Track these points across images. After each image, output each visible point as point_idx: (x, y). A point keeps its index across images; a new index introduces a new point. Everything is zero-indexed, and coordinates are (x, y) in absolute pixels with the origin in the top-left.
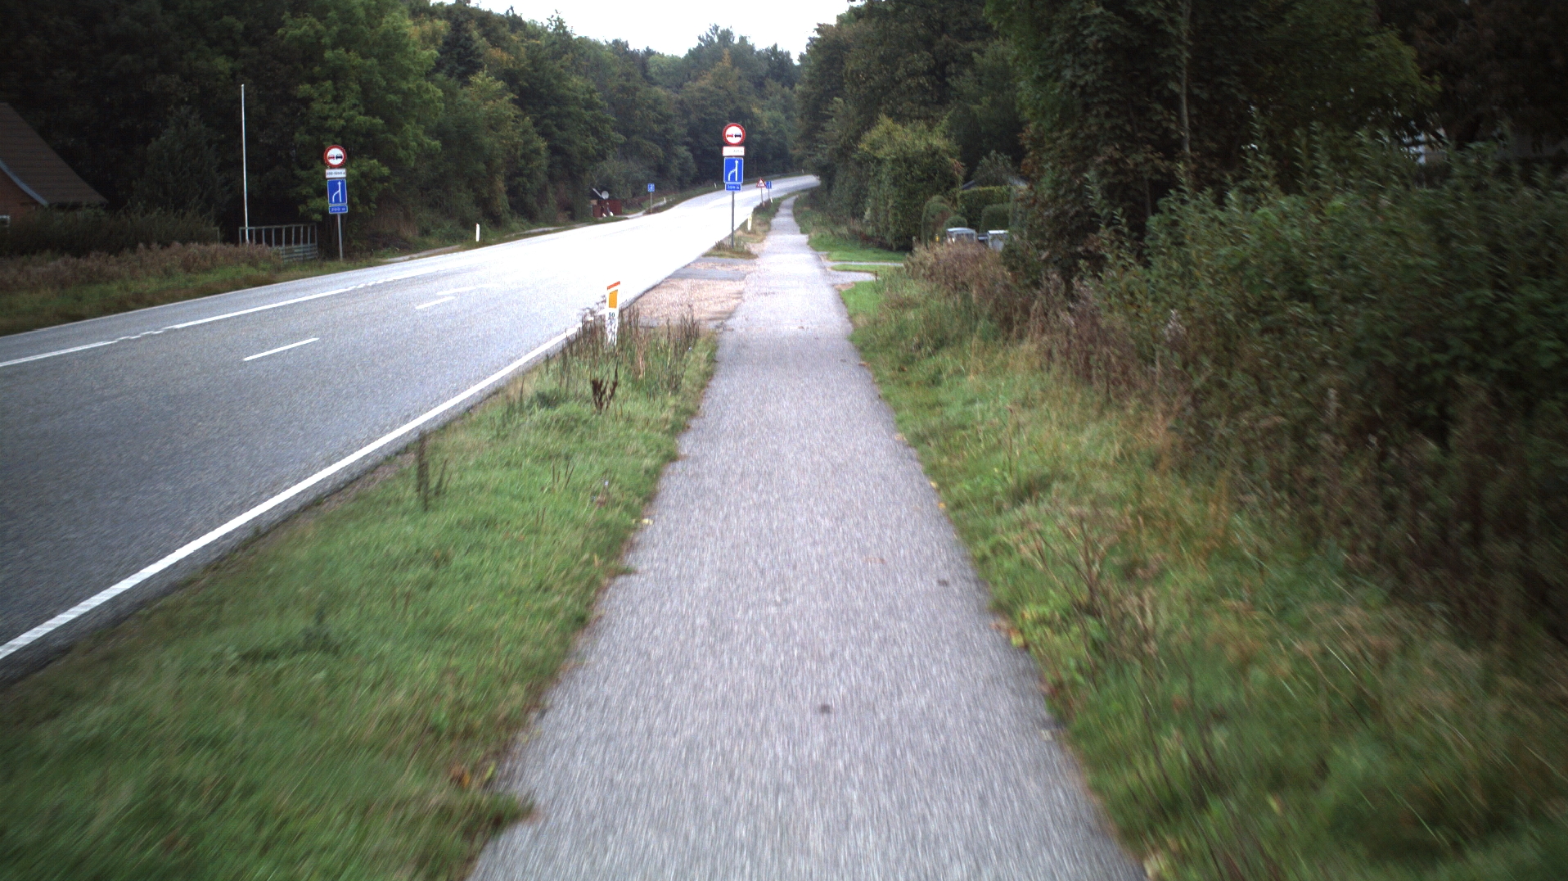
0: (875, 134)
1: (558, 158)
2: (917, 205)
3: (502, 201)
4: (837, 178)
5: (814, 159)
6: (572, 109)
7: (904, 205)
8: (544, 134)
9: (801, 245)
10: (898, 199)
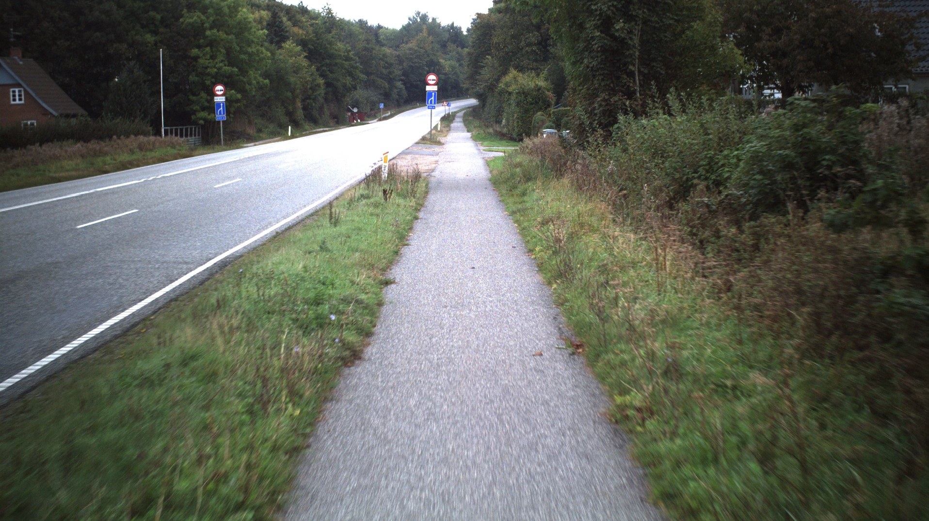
0: (508, 78)
1: (330, 89)
2: (529, 117)
3: (300, 114)
4: (488, 101)
5: (475, 90)
6: (338, 61)
7: (522, 117)
8: (322, 75)
9: (467, 138)
10: (520, 114)
